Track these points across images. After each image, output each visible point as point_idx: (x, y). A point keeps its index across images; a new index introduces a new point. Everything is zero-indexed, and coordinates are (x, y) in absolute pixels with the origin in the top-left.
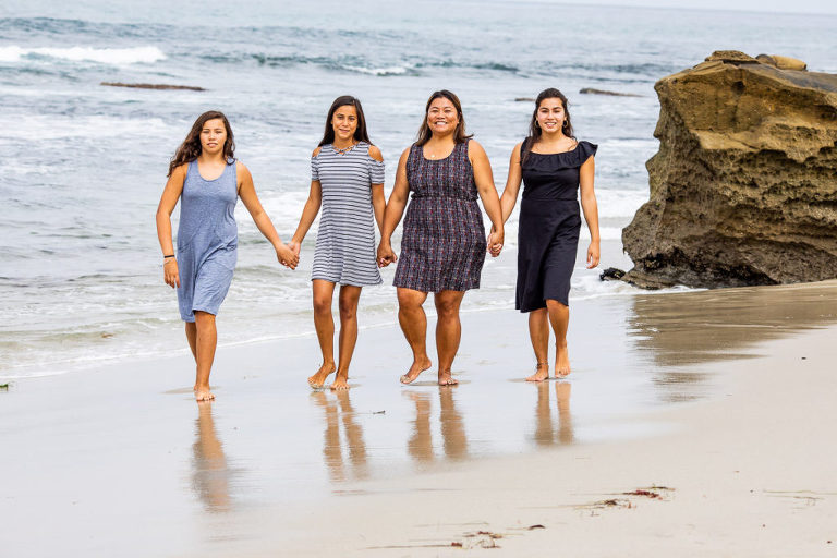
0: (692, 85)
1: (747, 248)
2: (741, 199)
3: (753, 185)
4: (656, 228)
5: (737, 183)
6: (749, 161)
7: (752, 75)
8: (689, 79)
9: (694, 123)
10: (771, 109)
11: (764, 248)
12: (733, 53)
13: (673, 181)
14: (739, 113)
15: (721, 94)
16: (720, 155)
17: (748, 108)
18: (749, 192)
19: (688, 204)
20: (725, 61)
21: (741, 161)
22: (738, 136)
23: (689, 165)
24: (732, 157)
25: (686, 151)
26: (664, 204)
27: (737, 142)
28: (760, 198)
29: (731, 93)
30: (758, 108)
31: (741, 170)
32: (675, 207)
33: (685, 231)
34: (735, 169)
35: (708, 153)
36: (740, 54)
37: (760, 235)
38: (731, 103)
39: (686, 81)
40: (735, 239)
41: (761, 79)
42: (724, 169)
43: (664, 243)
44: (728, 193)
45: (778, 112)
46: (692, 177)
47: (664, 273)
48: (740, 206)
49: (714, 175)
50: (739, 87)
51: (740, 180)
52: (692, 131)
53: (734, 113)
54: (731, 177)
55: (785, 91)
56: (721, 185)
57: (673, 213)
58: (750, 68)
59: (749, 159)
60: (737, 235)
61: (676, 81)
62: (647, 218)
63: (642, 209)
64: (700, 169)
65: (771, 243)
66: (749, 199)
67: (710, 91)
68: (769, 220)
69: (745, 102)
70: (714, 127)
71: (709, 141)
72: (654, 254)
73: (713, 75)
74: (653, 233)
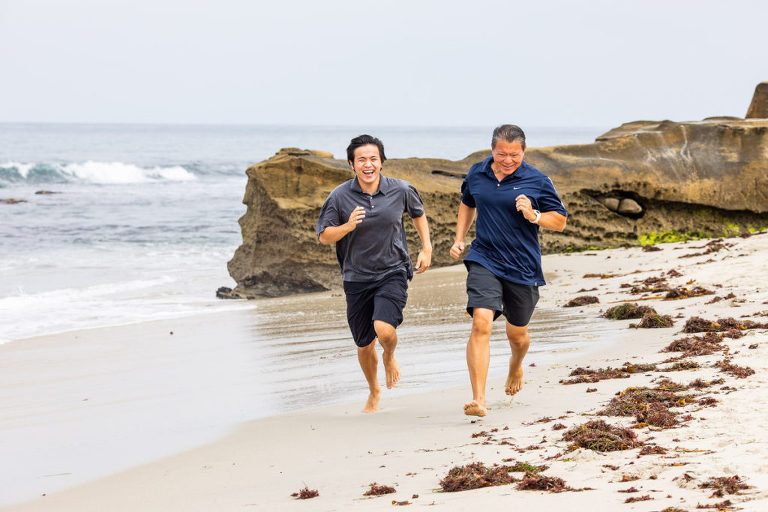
0: (270, 170)
1: (310, 269)
2: (306, 239)
3: (312, 229)
4: (250, 260)
5: (303, 229)
6: (309, 215)
7: (308, 162)
8: (268, 166)
9: (273, 193)
10: (319, 182)
11: (320, 268)
12: (294, 149)
13: (260, 229)
14: (300, 186)
15: (289, 175)
16: (291, 212)
17: (305, 183)
18: (310, 234)
19: (271, 244)
20: (290, 154)
21: (305, 215)
22: (301, 200)
23: (271, 220)
24: (299, 213)
25: (268, 211)
26: (254, 244)
27: (300, 203)
28: (317, 238)
29: (295, 174)
30: (312, 182)
31: (304, 221)
32: (262, 246)
33: (269, 261)
34: (301, 220)
35: (283, 211)
36: (297, 150)
37: (318, 261)
38: (295, 180)
39: (266, 167)
40: (302, 264)
41: (313, 164)
42: (295, 220)
43: (257, 269)
44: (297, 235)
45: (324, 184)
46: (272, 227)
47: (257, 288)
48: (304, 243)
49: (287, 224)
50: (299, 170)
51: (304, 227)
52: (272, 198)
53: (297, 185)
54: (299, 225)
55: (328, 171)
56: (293, 230)
57: (260, 250)
58: (305, 158)
59: (309, 214)
60: (303, 261)
61: (260, 167)
62: (243, 255)
63: (239, 249)
64: (278, 221)
65: (324, 265)
66: (311, 239)
67: (282, 173)
68: (322, 251)
69: (304, 179)
70: (285, 195)
71: (284, 204)
72: (250, 276)
73: (283, 163)
74: (249, 263)
